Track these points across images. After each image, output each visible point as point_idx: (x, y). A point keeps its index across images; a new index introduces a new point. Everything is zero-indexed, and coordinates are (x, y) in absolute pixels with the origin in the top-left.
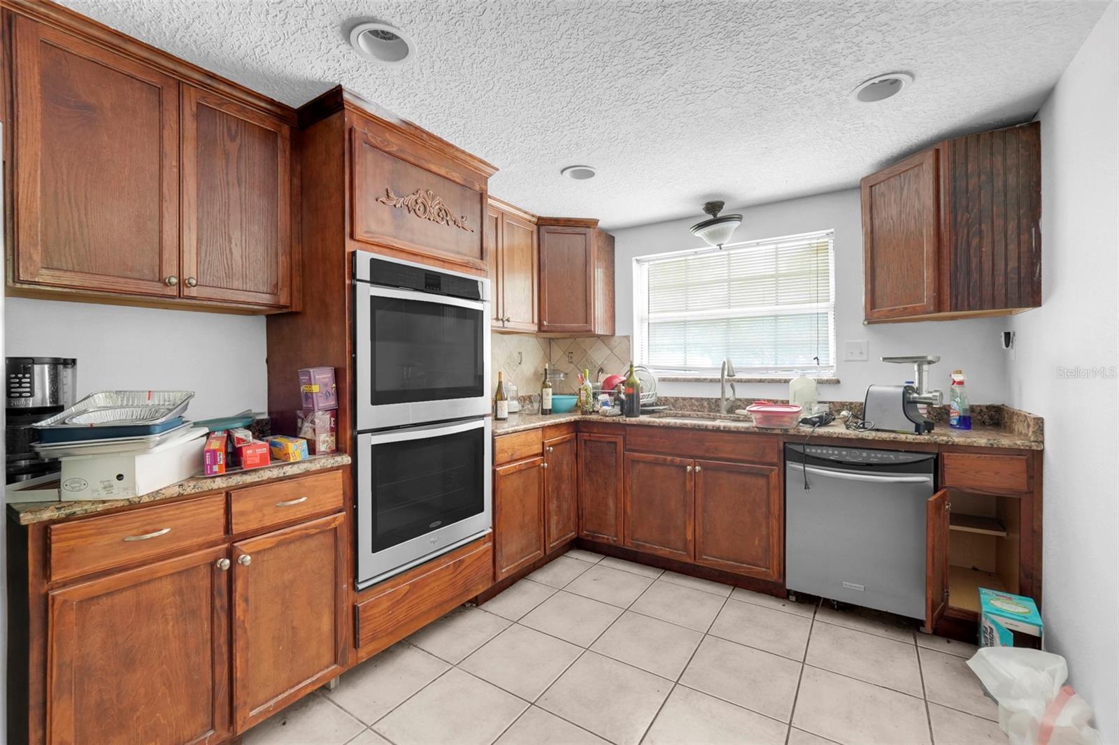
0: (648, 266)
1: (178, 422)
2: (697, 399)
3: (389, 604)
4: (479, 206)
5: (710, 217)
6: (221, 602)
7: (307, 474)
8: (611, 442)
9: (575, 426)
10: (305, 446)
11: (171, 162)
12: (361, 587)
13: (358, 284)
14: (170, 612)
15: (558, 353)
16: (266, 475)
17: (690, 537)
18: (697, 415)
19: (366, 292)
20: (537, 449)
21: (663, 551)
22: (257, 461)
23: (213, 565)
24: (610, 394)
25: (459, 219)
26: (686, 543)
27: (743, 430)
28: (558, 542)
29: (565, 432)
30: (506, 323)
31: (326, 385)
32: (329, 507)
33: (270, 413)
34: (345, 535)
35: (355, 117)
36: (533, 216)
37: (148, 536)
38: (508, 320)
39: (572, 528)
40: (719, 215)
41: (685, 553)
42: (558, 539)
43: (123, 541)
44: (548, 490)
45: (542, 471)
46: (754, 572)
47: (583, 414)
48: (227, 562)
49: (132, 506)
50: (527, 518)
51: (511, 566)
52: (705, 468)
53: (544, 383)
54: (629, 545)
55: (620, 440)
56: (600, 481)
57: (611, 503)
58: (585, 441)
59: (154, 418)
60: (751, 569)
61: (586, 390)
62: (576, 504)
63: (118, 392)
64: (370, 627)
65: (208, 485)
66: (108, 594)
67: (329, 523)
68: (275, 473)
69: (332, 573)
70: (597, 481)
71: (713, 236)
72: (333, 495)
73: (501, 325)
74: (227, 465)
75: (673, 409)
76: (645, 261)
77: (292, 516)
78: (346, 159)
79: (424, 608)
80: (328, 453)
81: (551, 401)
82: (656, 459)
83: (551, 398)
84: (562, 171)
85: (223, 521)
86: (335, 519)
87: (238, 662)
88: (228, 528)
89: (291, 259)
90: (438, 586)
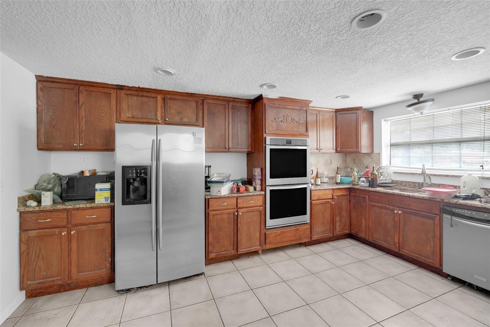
0: (390, 122)
1: (228, 181)
2: (412, 183)
3: (275, 235)
4: (306, 115)
5: (416, 101)
6: (235, 222)
7: (253, 195)
8: (364, 197)
9: (350, 190)
10: (253, 188)
11: (227, 121)
12: (267, 228)
13: (267, 146)
14: (227, 222)
15: (349, 159)
16: (245, 194)
17: (397, 240)
18: (411, 189)
19: (268, 148)
20: (330, 197)
21: (385, 245)
22: (243, 191)
23: (234, 213)
24: (366, 178)
25: (298, 121)
26: (395, 243)
27: (421, 198)
28: (339, 233)
29: (345, 192)
30: (321, 150)
31: (259, 173)
32: (259, 205)
33: (247, 179)
34: (263, 212)
35: (266, 101)
36: (333, 109)
37: (223, 204)
38: (321, 149)
39: (347, 229)
40: (421, 100)
41: (394, 247)
42: (340, 232)
43: (219, 205)
44: (335, 213)
45: (332, 205)
46: (426, 261)
47: (353, 185)
48: (237, 213)
49: (221, 197)
50: (325, 221)
51: (318, 236)
52: (404, 212)
53: (337, 172)
54: (370, 240)
55: (367, 197)
56: (359, 212)
57: (363, 222)
58: (353, 196)
59: (224, 180)
60: (425, 259)
61: (354, 176)
62: (349, 220)
63: (218, 173)
64: (269, 240)
65: (233, 195)
66: (217, 215)
67: (259, 209)
68: (246, 194)
69: (260, 222)
70: (358, 212)
71: (416, 110)
72: (260, 202)
73: (319, 151)
74: (237, 191)
75: (400, 186)
76: (389, 120)
77: (250, 205)
78: (263, 113)
79: (285, 240)
80: (259, 191)
81: (340, 179)
82: (382, 206)
83: (340, 178)
84: (336, 98)
85: (236, 204)
86: (260, 208)
87: (239, 237)
88: (237, 206)
89: (252, 139)
90: (290, 235)
